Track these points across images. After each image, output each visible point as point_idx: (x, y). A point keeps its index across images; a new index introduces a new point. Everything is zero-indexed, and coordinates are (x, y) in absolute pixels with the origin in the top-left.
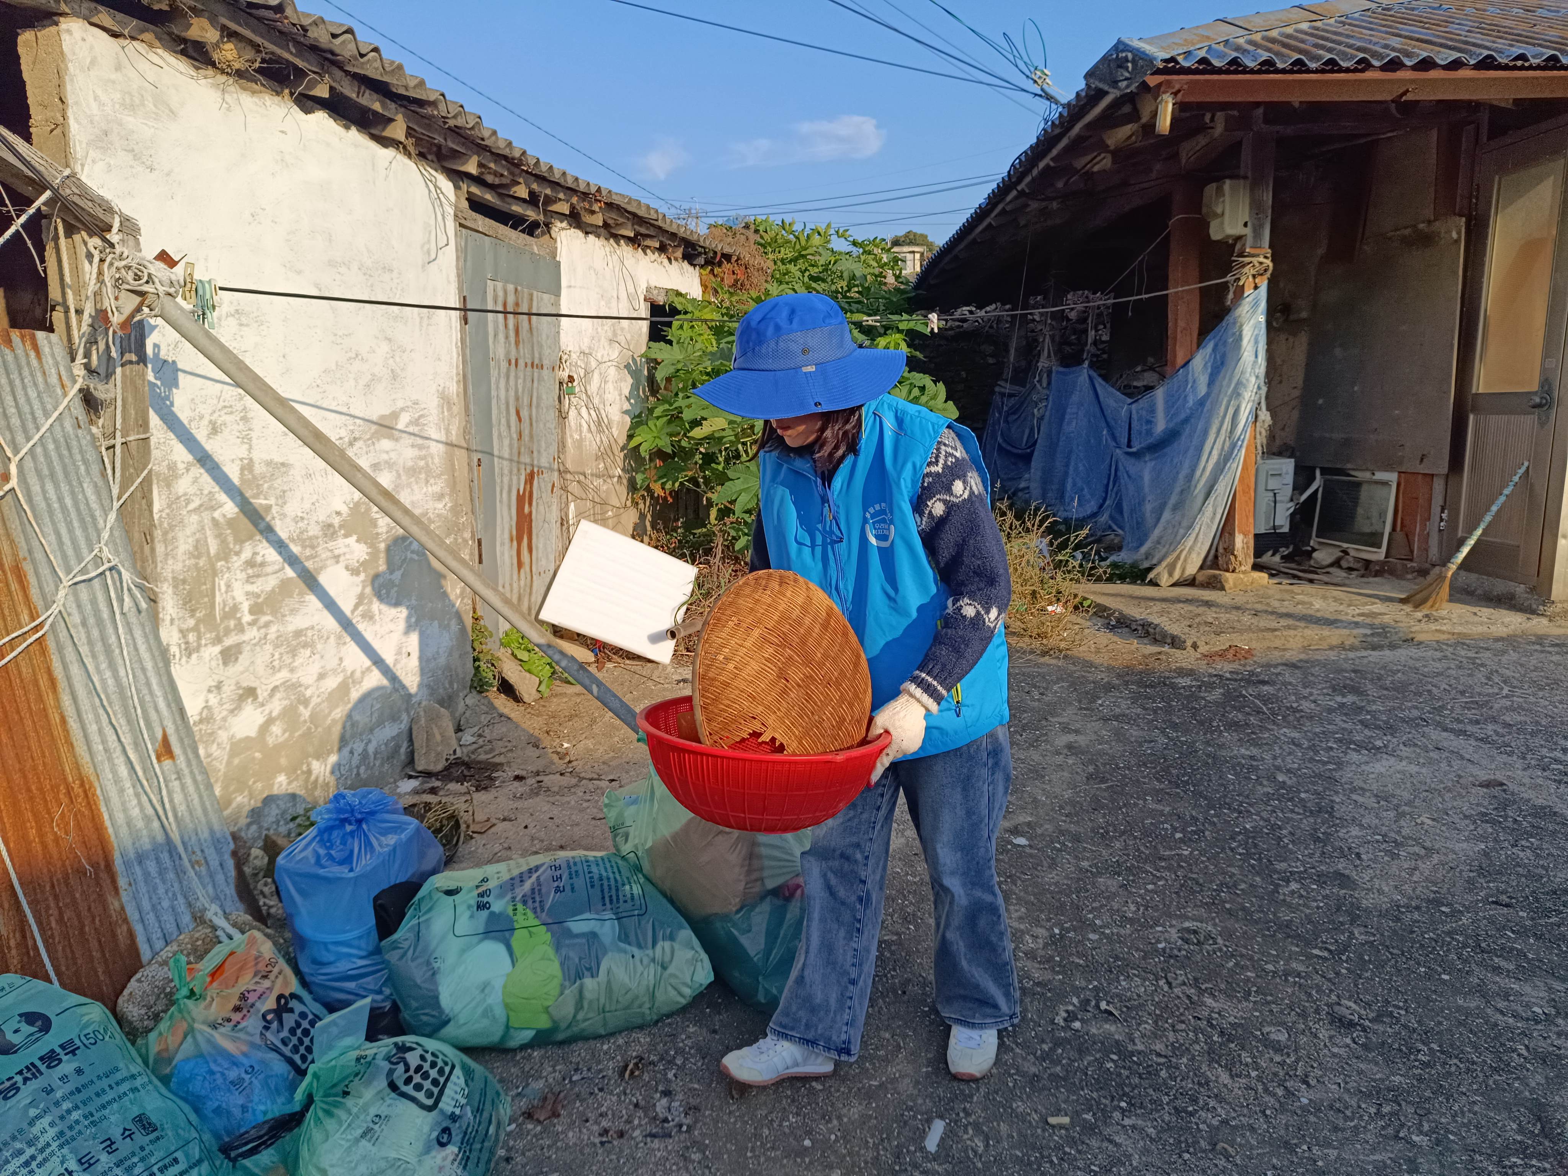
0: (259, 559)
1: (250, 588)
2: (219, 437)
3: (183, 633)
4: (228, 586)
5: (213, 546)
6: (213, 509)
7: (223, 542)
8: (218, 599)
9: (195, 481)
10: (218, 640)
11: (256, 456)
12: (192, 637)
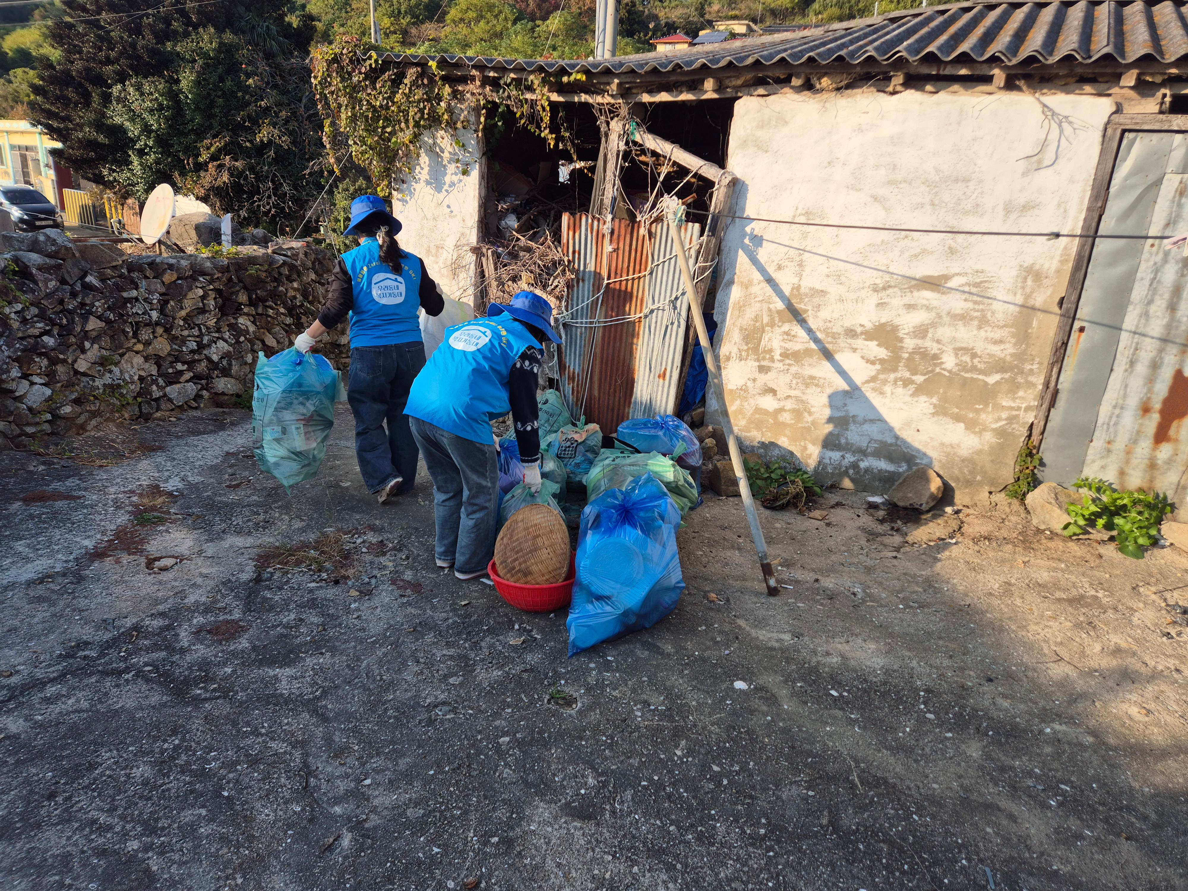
0: (793, 333)
1: (783, 344)
2: (781, 272)
3: (740, 350)
4: (770, 339)
5: (766, 319)
6: (770, 303)
7: (772, 319)
8: (763, 343)
9: (762, 289)
10: (758, 360)
11: (803, 284)
12: (744, 353)
